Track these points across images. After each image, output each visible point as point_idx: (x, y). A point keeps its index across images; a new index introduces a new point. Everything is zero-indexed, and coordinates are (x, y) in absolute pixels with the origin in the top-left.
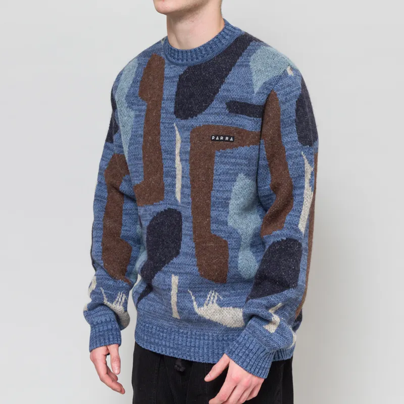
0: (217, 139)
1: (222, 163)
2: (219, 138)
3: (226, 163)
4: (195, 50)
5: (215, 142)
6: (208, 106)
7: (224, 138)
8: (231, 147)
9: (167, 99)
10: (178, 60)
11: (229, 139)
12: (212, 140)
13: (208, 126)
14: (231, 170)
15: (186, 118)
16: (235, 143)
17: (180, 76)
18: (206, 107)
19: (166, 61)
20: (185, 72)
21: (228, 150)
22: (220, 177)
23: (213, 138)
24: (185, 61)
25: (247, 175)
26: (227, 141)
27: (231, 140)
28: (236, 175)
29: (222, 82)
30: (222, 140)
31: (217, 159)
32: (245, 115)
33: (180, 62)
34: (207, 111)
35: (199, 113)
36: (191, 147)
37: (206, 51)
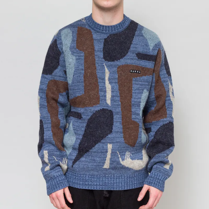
0: (133, 72)
1: (136, 84)
2: (134, 71)
3: (137, 84)
4: (114, 26)
5: (133, 73)
6: (126, 55)
7: (136, 72)
8: (139, 76)
9: (98, 51)
10: (103, 31)
11: (139, 72)
12: (131, 72)
13: (127, 65)
14: (140, 87)
15: (113, 61)
16: (141, 74)
17: (105, 39)
18: (124, 56)
19: (92, 31)
20: (108, 37)
21: (138, 78)
22: (136, 91)
23: (131, 71)
24: (107, 31)
25: (147, 90)
26: (138, 73)
27: (140, 72)
28: (143, 90)
29: (131, 43)
30: (135, 73)
31: (133, 82)
32: (146, 60)
33: (104, 31)
34: (125, 57)
35: (121, 58)
36: (118, 76)
37: (119, 27)
